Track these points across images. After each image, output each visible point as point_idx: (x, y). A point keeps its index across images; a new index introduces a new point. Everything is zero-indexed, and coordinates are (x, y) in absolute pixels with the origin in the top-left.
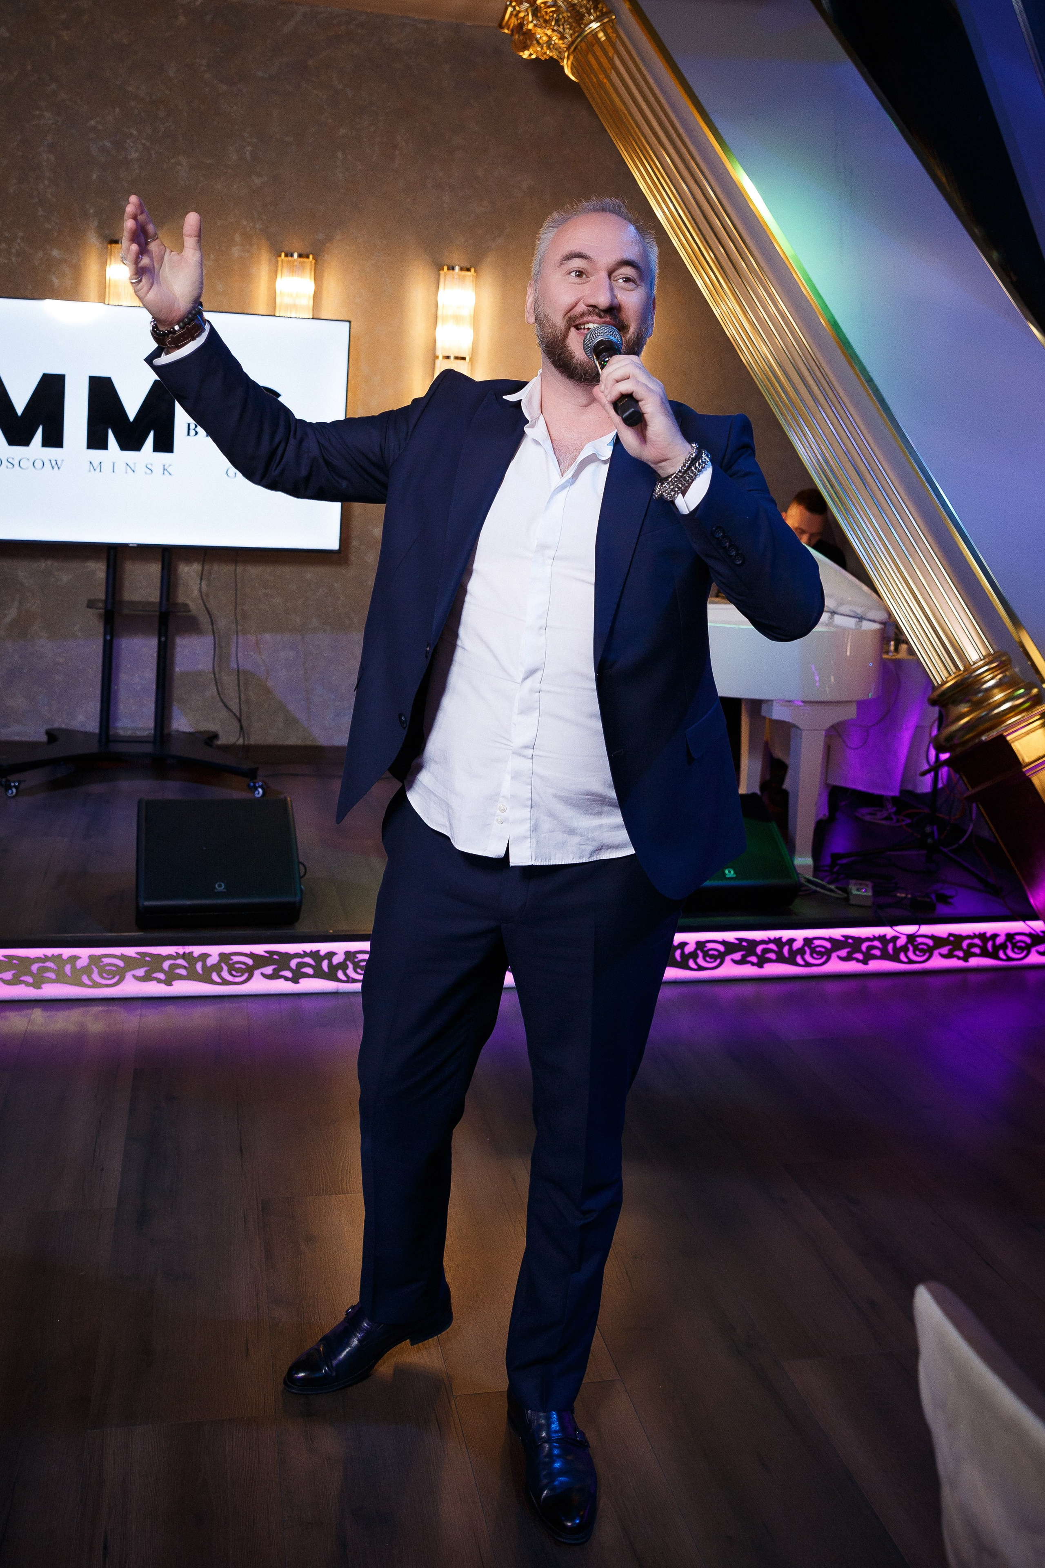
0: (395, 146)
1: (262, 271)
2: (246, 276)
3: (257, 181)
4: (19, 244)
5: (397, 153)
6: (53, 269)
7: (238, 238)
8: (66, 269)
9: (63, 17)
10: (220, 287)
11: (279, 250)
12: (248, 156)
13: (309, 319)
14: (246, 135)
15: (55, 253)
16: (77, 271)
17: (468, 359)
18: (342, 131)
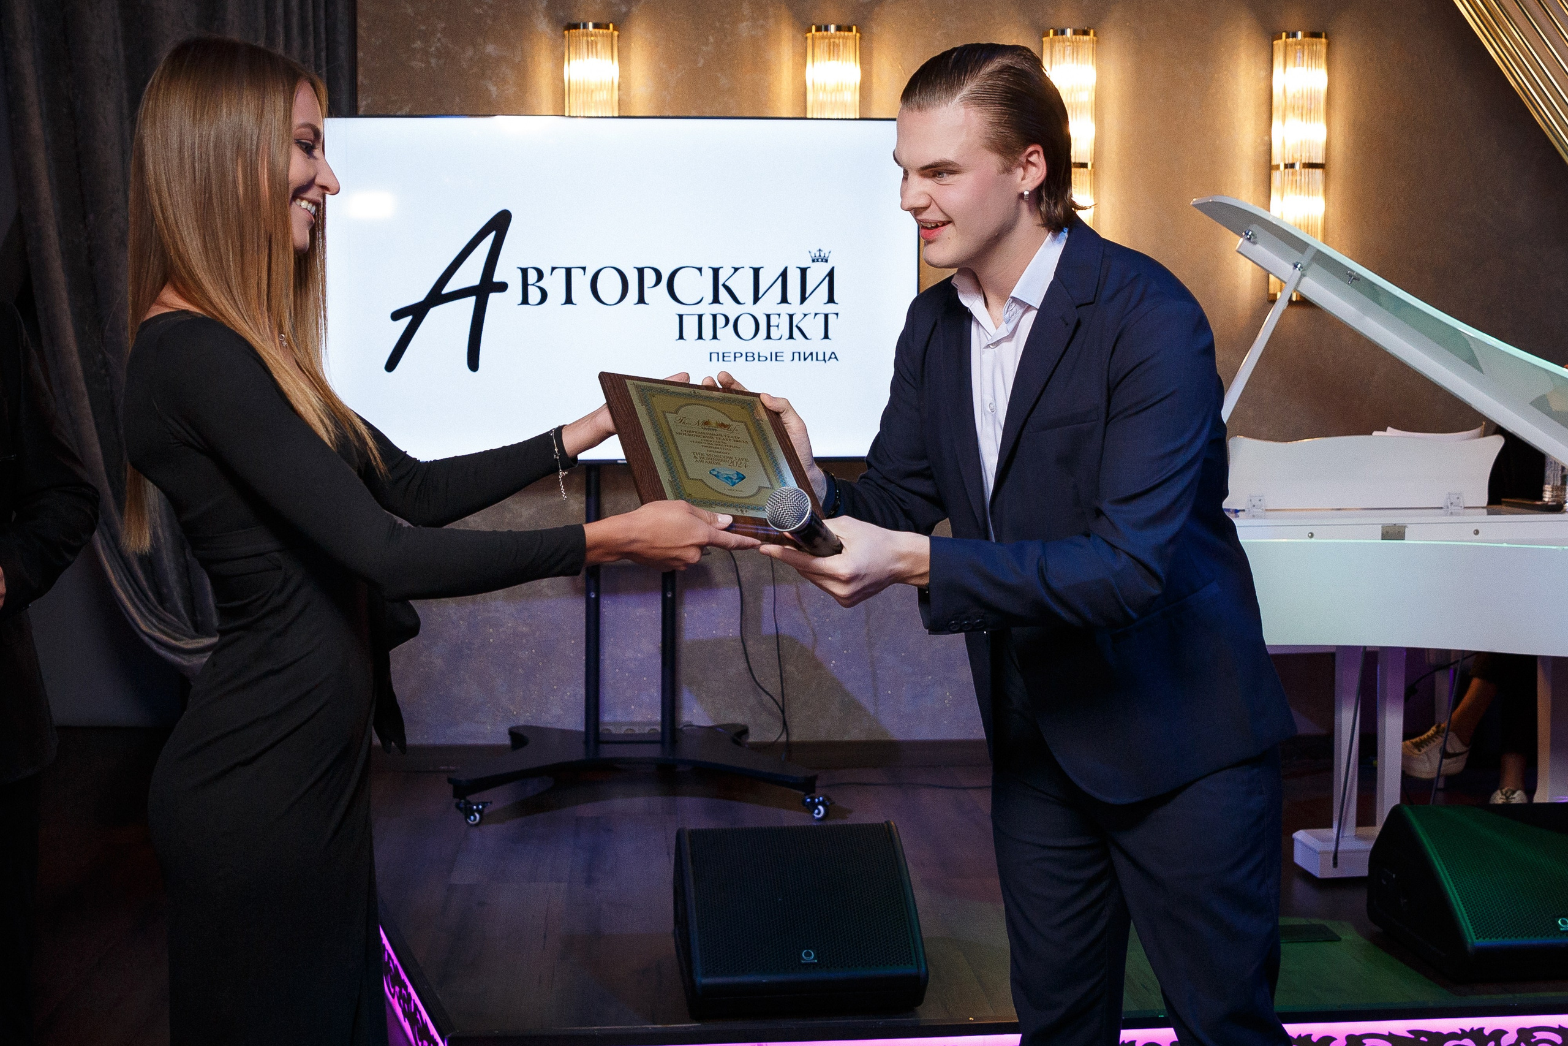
1: (784, 55)
2: (761, 65)
4: (439, 40)
6: (489, 72)
7: (746, 9)
8: (507, 71)
10: (724, 81)
11: (808, 23)
13: (856, 119)
15: (490, 49)
16: (523, 74)
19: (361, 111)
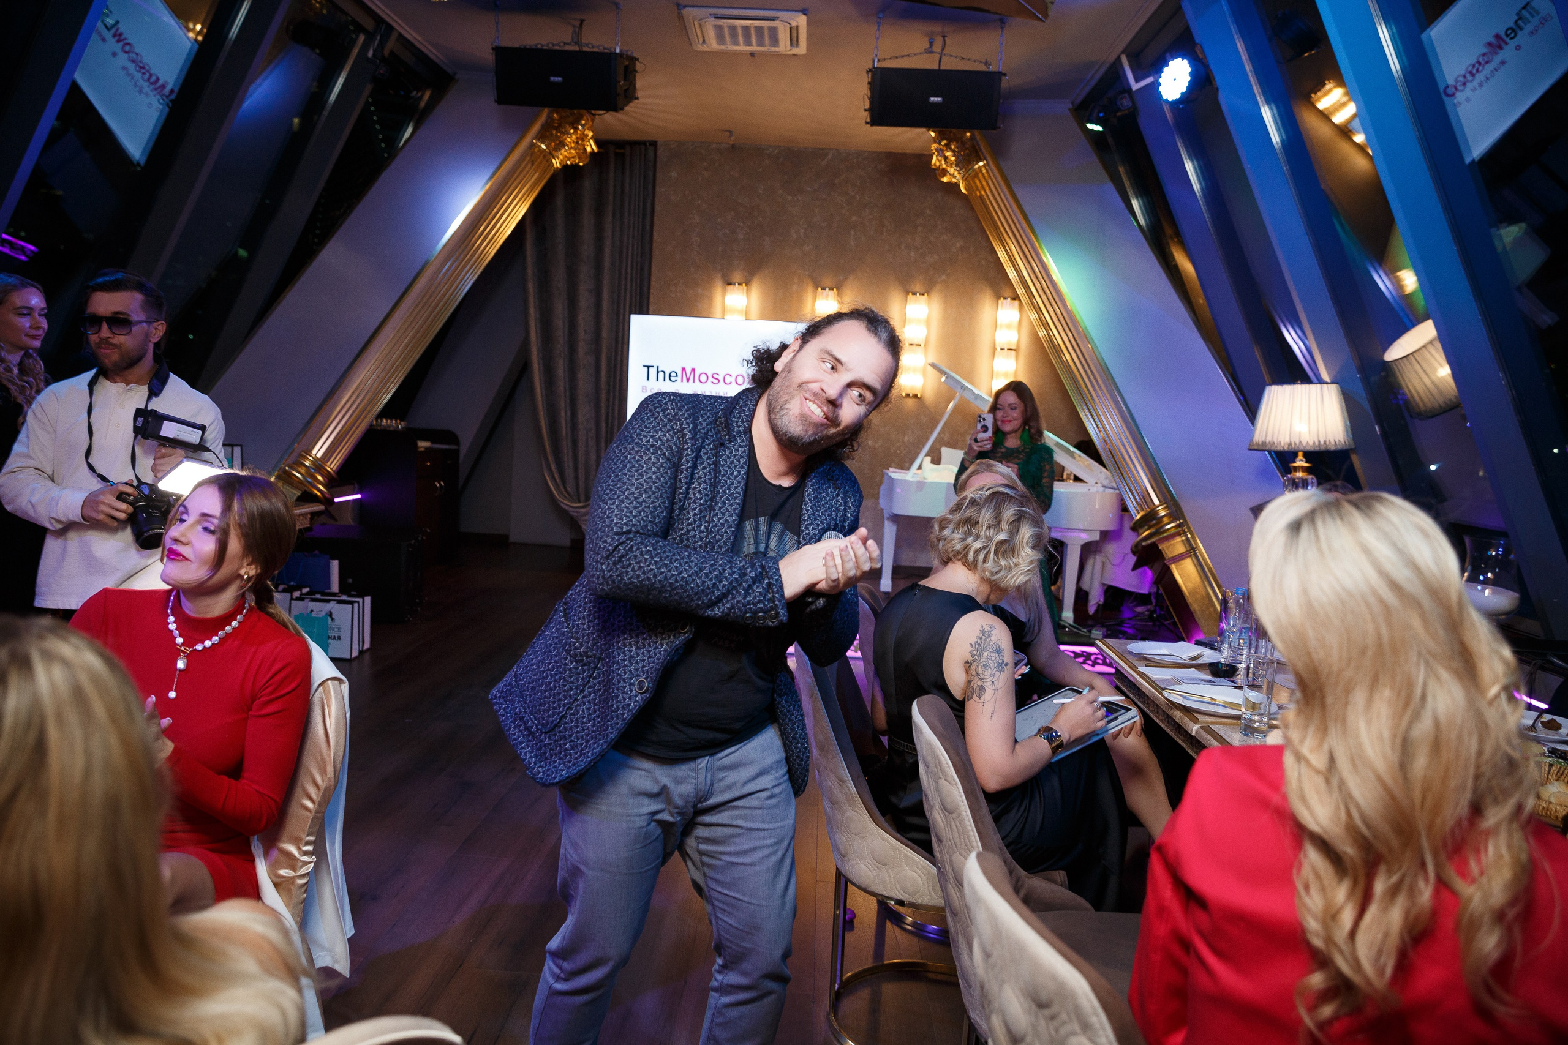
0: (883, 226)
1: (809, 297)
3: (807, 248)
5: (885, 229)
6: (696, 301)
7: (796, 281)
8: (704, 301)
9: (705, 164)
11: (818, 285)
12: (802, 235)
14: (801, 223)
15: (699, 290)
16: (710, 299)
17: (922, 345)
18: (854, 218)
19: (650, 312)
